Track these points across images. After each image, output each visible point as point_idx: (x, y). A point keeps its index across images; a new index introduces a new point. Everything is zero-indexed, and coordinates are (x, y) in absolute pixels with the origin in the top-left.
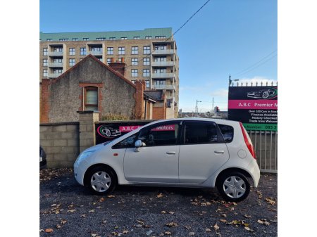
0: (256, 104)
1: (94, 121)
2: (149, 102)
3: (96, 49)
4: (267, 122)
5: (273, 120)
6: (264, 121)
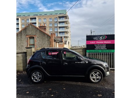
0: (97, 42)
1: (33, 51)
2: (57, 42)
3: (33, 20)
4: (102, 49)
5: (104, 48)
6: (100, 49)
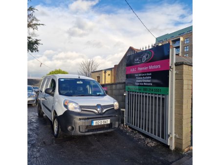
4: (145, 84)
5: (148, 83)
6: (142, 84)
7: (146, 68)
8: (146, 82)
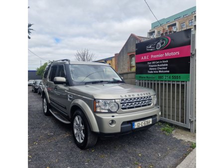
4: (160, 71)
5: (164, 70)
6: (157, 72)
7: (161, 56)
8: (161, 70)
